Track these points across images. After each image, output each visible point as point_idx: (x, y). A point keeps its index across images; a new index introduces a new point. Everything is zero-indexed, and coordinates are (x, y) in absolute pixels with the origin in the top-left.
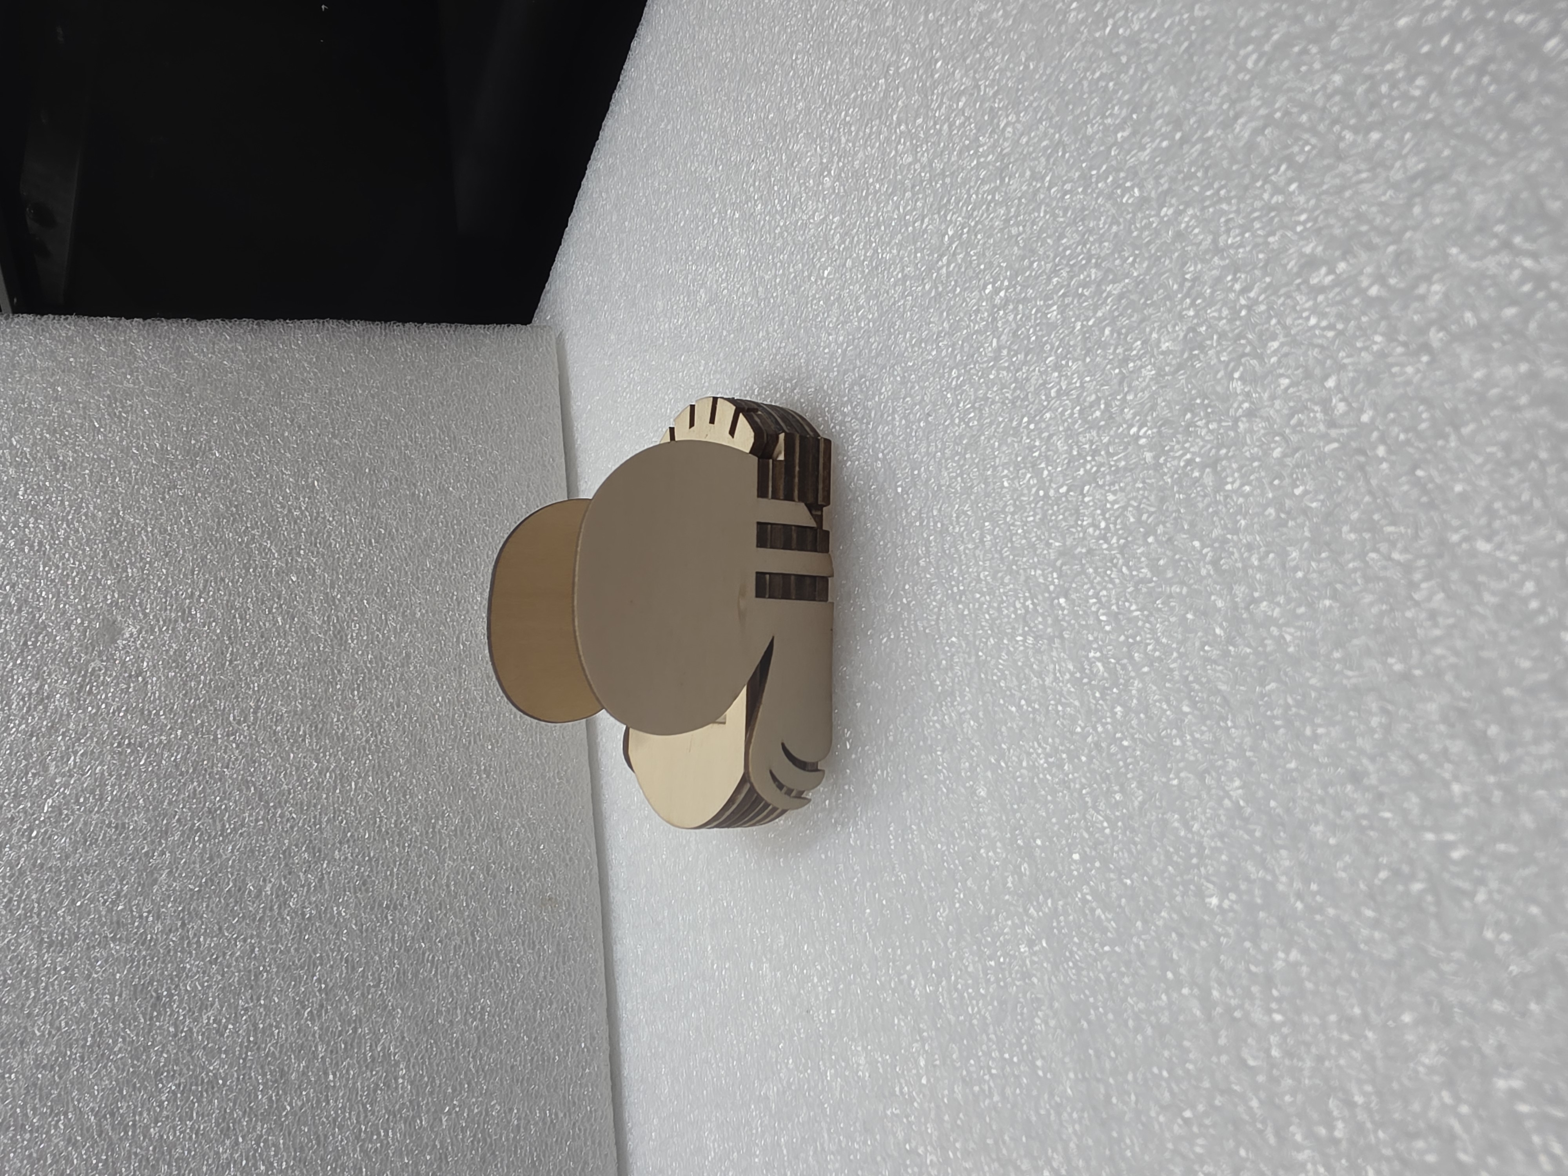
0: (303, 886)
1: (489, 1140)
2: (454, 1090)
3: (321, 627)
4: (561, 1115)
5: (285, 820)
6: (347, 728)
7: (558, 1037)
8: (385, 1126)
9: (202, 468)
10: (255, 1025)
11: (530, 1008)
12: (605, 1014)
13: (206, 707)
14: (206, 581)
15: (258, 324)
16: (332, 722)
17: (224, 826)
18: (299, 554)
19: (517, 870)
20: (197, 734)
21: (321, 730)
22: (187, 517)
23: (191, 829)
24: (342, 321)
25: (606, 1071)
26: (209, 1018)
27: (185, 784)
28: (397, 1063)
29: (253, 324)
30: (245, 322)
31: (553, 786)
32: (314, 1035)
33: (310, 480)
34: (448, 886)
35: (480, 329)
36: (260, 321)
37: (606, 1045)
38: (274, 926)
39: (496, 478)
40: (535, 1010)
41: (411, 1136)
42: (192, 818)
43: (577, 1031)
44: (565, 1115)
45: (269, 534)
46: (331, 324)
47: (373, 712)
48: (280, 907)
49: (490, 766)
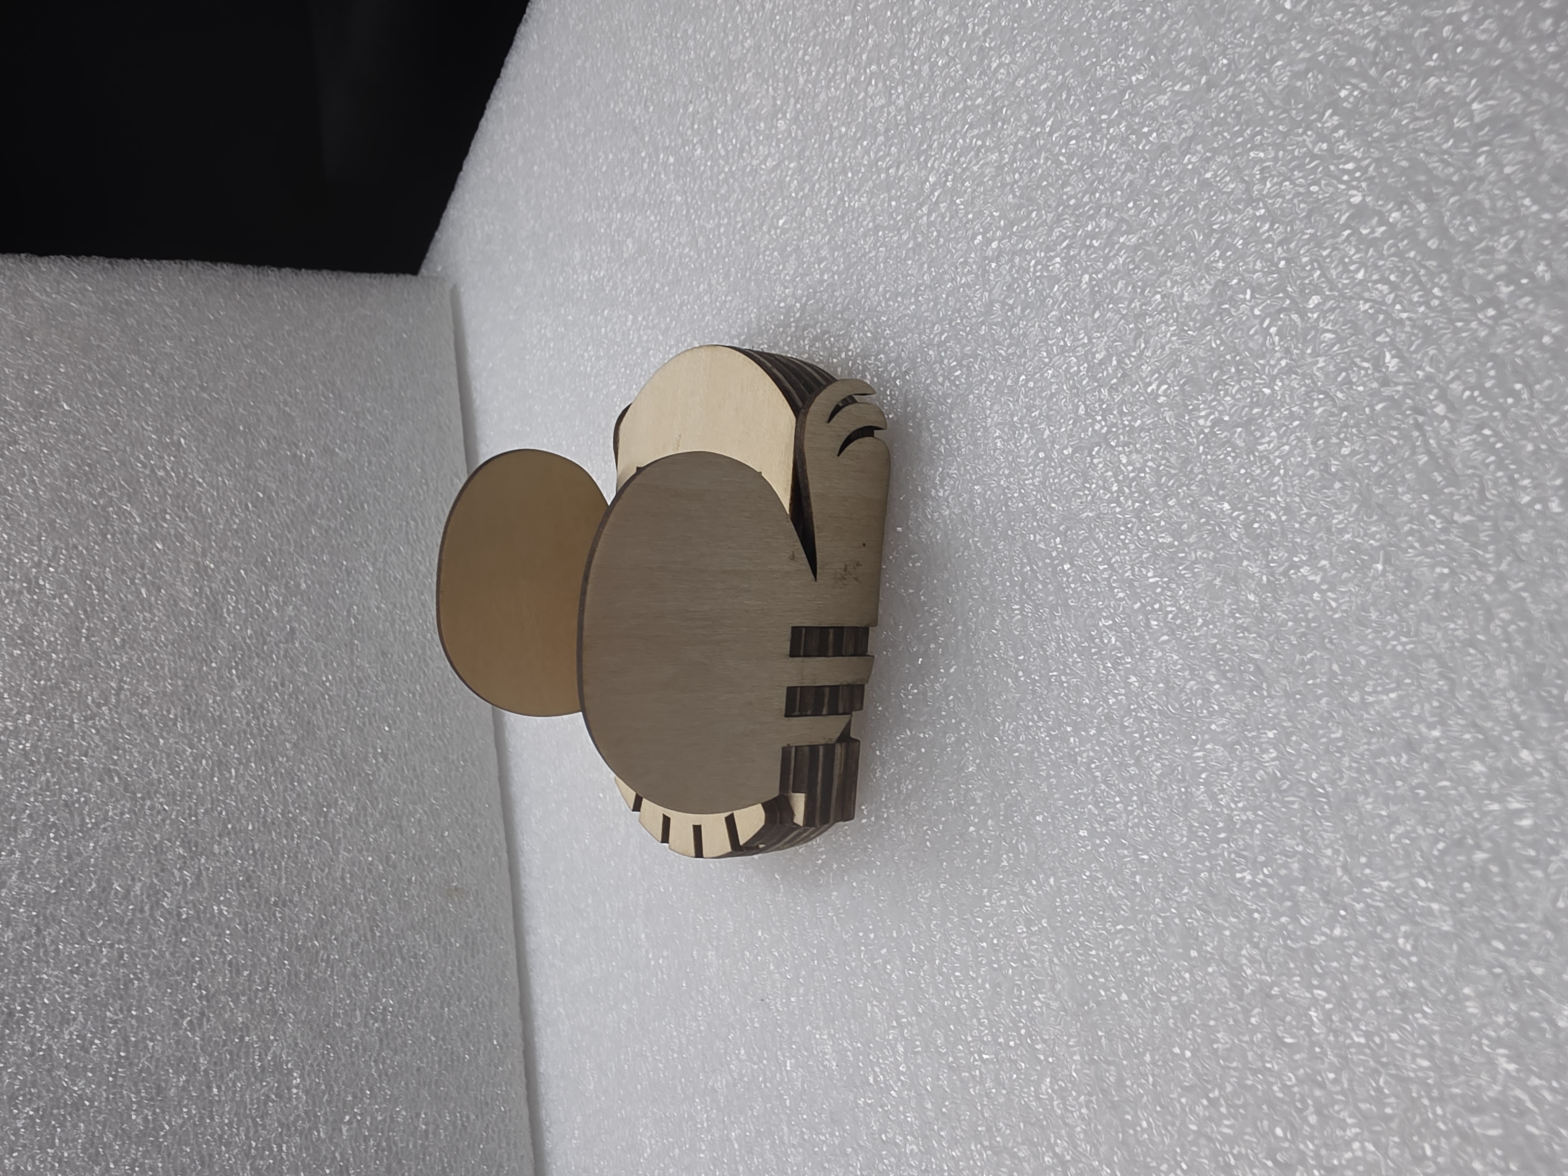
0: (177, 884)
1: (394, 1148)
2: (355, 1097)
3: (191, 600)
4: (473, 1117)
5: (155, 812)
6: (225, 710)
7: (468, 1034)
8: (279, 1141)
9: (47, 421)
10: (126, 1040)
11: (437, 1005)
12: (518, 1009)
13: (59, 688)
14: (56, 548)
15: (110, 263)
16: (207, 704)
17: (83, 820)
18: (165, 520)
19: (420, 859)
20: (49, 719)
21: (195, 712)
22: (31, 476)
23: (44, 825)
24: (209, 263)
25: (520, 1068)
26: (71, 1034)
27: (36, 775)
28: (290, 1071)
29: (105, 263)
30: (94, 260)
31: (457, 769)
32: (194, 1047)
33: (175, 438)
34: (343, 878)
35: (365, 279)
36: (113, 260)
37: (519, 1041)
38: (144, 929)
39: (387, 440)
40: (442, 1008)
41: (307, 1149)
42: (46, 813)
43: (489, 1027)
44: (477, 1117)
45: (129, 495)
46: (196, 266)
47: (254, 692)
48: (151, 908)
49: (387, 749)
